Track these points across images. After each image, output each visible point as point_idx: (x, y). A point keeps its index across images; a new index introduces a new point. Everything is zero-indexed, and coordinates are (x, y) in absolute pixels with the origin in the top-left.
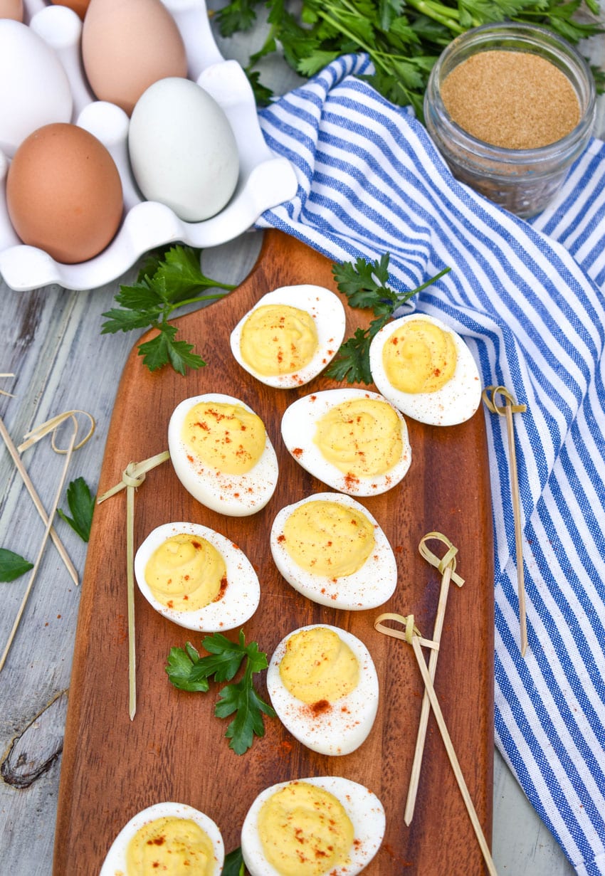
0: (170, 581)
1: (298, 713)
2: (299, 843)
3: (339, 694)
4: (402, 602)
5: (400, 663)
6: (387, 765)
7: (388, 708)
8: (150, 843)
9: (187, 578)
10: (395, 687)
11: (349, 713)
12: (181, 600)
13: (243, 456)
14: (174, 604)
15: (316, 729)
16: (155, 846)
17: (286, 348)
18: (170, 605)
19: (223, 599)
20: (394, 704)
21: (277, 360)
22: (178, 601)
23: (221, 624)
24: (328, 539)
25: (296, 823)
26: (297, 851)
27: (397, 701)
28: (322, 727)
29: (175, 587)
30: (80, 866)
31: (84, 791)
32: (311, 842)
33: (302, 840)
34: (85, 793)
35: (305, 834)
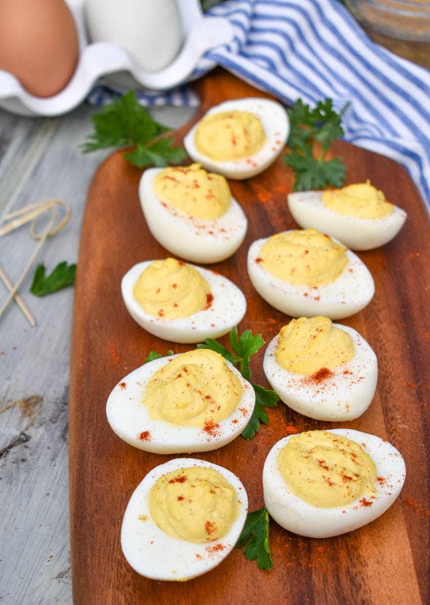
0: (159, 291)
1: (300, 383)
2: (325, 470)
4: (379, 320)
5: (388, 363)
6: (393, 439)
7: (384, 397)
8: (172, 482)
9: (175, 286)
10: (387, 381)
11: (352, 373)
12: (171, 308)
13: (213, 199)
14: (164, 312)
16: (177, 484)
18: (161, 314)
19: (211, 308)
20: (389, 393)
22: (168, 309)
23: (213, 326)
24: (304, 249)
25: (318, 456)
26: (324, 477)
27: (392, 391)
28: (327, 388)
29: (164, 295)
30: (99, 535)
31: (95, 477)
32: (335, 469)
33: (326, 468)
34: (97, 478)
35: (328, 463)
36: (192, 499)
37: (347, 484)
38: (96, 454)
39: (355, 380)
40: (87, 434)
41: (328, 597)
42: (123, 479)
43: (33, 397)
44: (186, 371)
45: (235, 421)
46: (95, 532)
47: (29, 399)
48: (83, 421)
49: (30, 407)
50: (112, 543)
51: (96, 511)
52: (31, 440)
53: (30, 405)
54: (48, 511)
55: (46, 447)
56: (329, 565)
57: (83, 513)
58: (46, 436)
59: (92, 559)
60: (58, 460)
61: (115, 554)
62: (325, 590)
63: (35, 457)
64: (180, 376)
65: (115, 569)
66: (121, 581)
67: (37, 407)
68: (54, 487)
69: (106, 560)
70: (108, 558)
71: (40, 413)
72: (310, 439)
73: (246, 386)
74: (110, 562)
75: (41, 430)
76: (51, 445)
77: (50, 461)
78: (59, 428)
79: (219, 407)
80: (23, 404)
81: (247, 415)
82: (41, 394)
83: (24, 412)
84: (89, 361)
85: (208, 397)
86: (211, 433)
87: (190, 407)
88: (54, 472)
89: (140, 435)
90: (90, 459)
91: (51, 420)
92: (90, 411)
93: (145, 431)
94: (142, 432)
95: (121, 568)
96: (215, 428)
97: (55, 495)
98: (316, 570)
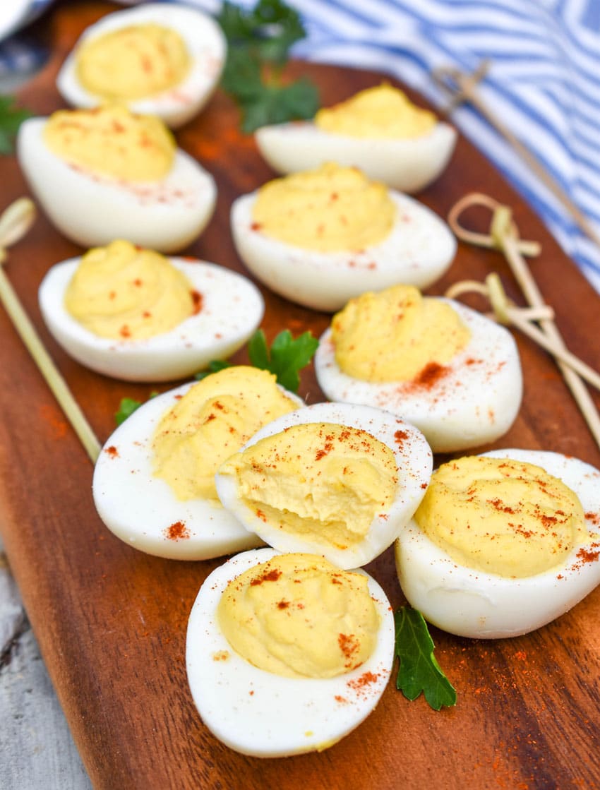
0: (113, 295)
1: (398, 395)
2: (508, 514)
9: (138, 283)
11: (481, 361)
12: (140, 320)
13: (150, 147)
14: (130, 330)
15: (441, 398)
16: (268, 585)
18: (125, 333)
19: (203, 312)
22: (136, 322)
23: (218, 336)
24: (329, 193)
25: (485, 494)
26: (511, 525)
28: (449, 392)
29: (124, 300)
30: (135, 716)
31: (92, 621)
32: (524, 510)
33: (508, 510)
34: (96, 622)
35: (507, 502)
36: (303, 603)
37: (551, 530)
38: (81, 582)
39: (493, 369)
40: (53, 554)
41: (567, 731)
42: (144, 614)
44: (220, 407)
46: (127, 712)
48: (37, 535)
50: (163, 723)
51: (115, 676)
56: (545, 678)
57: (91, 685)
59: (136, 758)
61: (175, 740)
62: (555, 720)
64: (212, 417)
65: (185, 766)
66: (202, 783)
69: (162, 755)
70: (166, 751)
72: (457, 473)
74: (172, 756)
84: (14, 438)
89: (168, 531)
90: (73, 593)
92: (45, 518)
93: (174, 523)
95: (195, 761)
98: (527, 691)
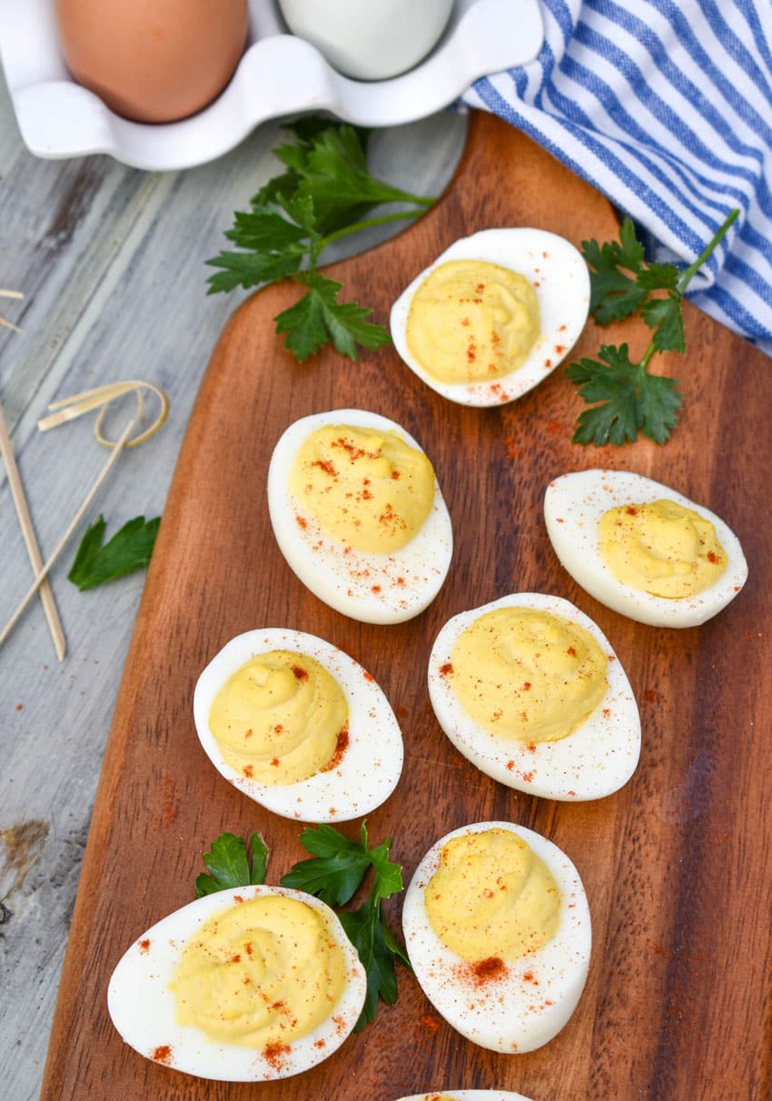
0: (250, 733)
1: (450, 975)
3: (523, 949)
4: (647, 787)
5: (635, 893)
6: (599, 1070)
7: (607, 971)
9: (278, 729)
10: (623, 935)
11: (536, 983)
12: (267, 765)
13: (391, 523)
14: (254, 771)
15: (478, 1007)
17: (483, 338)
18: (248, 772)
19: (339, 768)
20: (619, 964)
21: (466, 358)
22: (262, 766)
23: (332, 811)
24: (525, 679)
27: (625, 959)
28: (488, 1004)
29: (258, 743)
31: (82, 1078)
34: (84, 1080)
38: (94, 1029)
39: (537, 1004)
43: (32, 824)
44: (249, 951)
45: (320, 1044)
47: (25, 828)
49: (25, 846)
52: (13, 921)
53: (24, 841)
54: (13, 1079)
55: (34, 939)
58: (38, 915)
60: (50, 970)
63: (12, 959)
64: (237, 959)
67: (35, 849)
68: (31, 1029)
71: (37, 862)
73: (354, 970)
75: (33, 901)
76: (44, 935)
77: (36, 970)
78: (64, 900)
79: (295, 1022)
80: (12, 839)
81: (343, 1031)
82: (47, 819)
83: (11, 858)
85: (277, 1005)
86: (273, 1063)
87: (244, 1018)
88: (38, 997)
89: (154, 1051)
90: (82, 1035)
91: (52, 880)
93: (163, 1045)
94: (158, 1047)
96: (284, 1053)
97: (30, 1046)
